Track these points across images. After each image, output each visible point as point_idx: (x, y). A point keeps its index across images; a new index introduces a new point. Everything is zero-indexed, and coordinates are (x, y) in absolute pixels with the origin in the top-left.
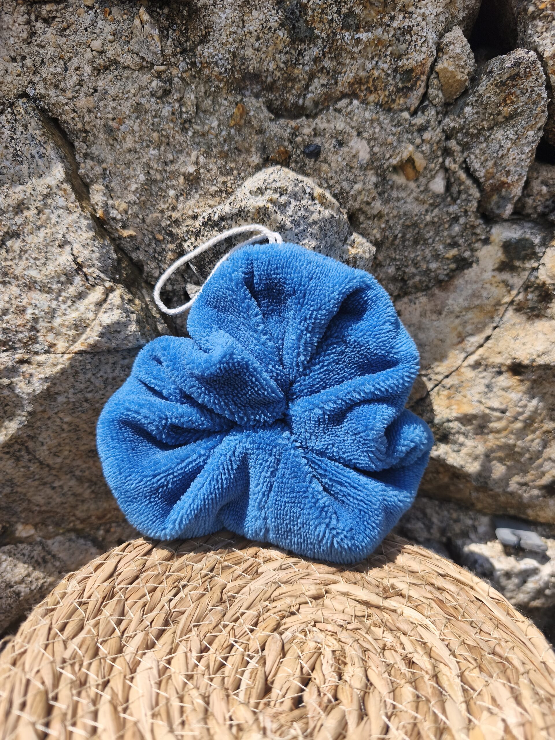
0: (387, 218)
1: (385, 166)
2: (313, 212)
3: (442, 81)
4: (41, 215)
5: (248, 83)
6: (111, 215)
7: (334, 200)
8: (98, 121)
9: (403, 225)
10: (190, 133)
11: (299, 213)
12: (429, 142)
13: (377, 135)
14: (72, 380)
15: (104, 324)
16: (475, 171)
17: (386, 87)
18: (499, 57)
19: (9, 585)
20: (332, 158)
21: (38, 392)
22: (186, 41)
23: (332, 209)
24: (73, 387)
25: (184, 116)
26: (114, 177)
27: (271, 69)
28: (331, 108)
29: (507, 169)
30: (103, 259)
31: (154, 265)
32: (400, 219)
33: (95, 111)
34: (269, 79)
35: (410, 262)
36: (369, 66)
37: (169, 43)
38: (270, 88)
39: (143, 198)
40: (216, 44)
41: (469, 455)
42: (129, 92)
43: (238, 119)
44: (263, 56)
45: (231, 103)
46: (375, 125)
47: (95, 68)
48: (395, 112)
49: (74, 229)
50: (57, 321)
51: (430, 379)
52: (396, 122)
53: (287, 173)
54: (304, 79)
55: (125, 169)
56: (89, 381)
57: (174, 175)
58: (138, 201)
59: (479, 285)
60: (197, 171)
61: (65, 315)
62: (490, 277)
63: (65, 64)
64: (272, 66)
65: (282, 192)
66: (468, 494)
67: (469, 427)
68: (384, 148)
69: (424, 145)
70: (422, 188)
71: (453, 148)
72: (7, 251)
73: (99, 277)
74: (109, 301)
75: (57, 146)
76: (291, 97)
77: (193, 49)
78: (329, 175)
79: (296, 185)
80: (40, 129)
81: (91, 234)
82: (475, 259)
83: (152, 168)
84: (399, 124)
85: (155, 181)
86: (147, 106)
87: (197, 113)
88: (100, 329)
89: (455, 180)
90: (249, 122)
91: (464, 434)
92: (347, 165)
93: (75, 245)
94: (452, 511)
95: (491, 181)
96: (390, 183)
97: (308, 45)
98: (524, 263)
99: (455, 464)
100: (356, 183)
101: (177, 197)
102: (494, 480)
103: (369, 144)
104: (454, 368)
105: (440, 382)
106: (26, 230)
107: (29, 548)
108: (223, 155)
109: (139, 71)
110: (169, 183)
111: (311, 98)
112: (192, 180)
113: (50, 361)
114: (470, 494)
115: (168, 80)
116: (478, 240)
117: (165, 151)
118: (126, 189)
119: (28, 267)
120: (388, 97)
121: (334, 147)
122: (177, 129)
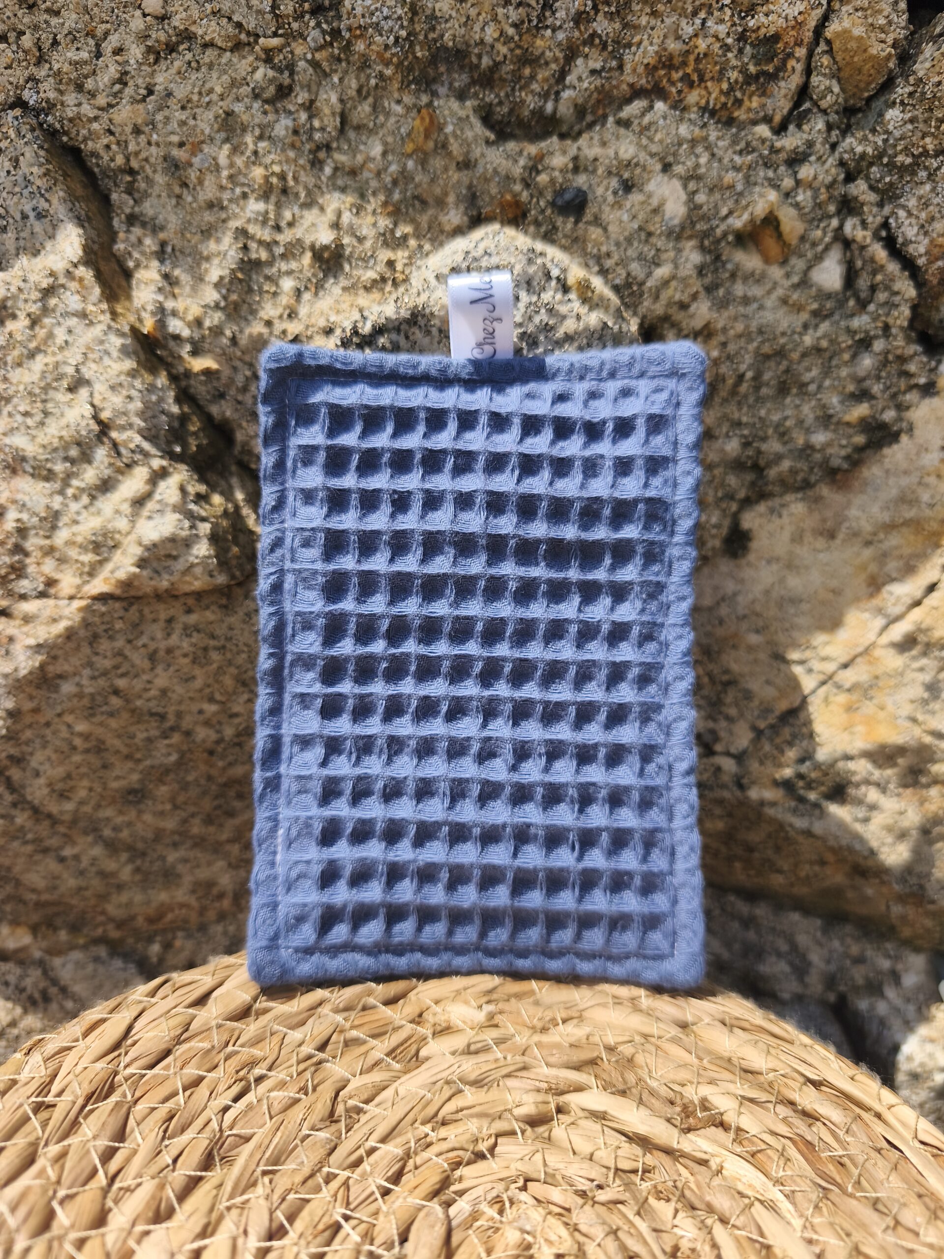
0: (722, 338)
1: (719, 232)
2: (564, 317)
3: (838, 58)
4: (37, 328)
5: (442, 69)
6: (171, 329)
7: (608, 294)
8: (153, 150)
9: (757, 352)
10: (328, 170)
11: (537, 320)
13: (703, 170)
14: (86, 650)
15: (146, 541)
16: (907, 242)
17: (722, 72)
20: (610, 216)
21: (23, 672)
23: (606, 310)
24: (90, 664)
25: (317, 136)
26: (181, 257)
27: (488, 39)
28: (611, 119)
30: (149, 414)
31: (253, 428)
32: (750, 340)
33: (147, 129)
34: (486, 61)
35: (770, 431)
36: (688, 30)
38: (488, 79)
39: (234, 297)
41: (889, 829)
42: (211, 91)
43: (421, 139)
44: (473, 12)
45: (408, 109)
46: (699, 150)
47: (149, 50)
48: (742, 126)
49: (96, 356)
50: (62, 536)
51: (810, 671)
52: (742, 145)
53: (513, 238)
54: (556, 60)
55: (202, 242)
56: (120, 653)
57: (292, 251)
58: (223, 304)
59: (914, 479)
60: (338, 239)
61: (75, 522)
62: (936, 463)
63: (98, 46)
64: (491, 33)
66: (883, 908)
67: (889, 772)
68: (717, 196)
69: (800, 191)
70: (795, 279)
71: (862, 198)
73: (140, 449)
74: (157, 497)
75: (72, 198)
76: (529, 98)
77: (336, 5)
78: (604, 249)
79: (530, 261)
80: (41, 165)
82: (904, 425)
83: (252, 238)
84: (749, 149)
85: (257, 264)
86: (245, 118)
87: (342, 131)
88: (138, 551)
89: (865, 262)
90: (445, 146)
91: (878, 785)
92: (641, 228)
93: (100, 388)
94: (849, 940)
95: (940, 263)
96: (729, 266)
100: (658, 265)
101: (298, 293)
102: (938, 881)
103: (685, 187)
104: (860, 649)
105: (831, 677)
106: (9, 359)
108: (390, 208)
109: (232, 51)
110: (284, 267)
111: (570, 98)
112: (328, 261)
113: (47, 613)
114: (888, 907)
115: (287, 67)
116: (911, 388)
117: (278, 206)
118: (201, 280)
119: (12, 430)
120: (727, 94)
121: (615, 193)
122: (301, 162)
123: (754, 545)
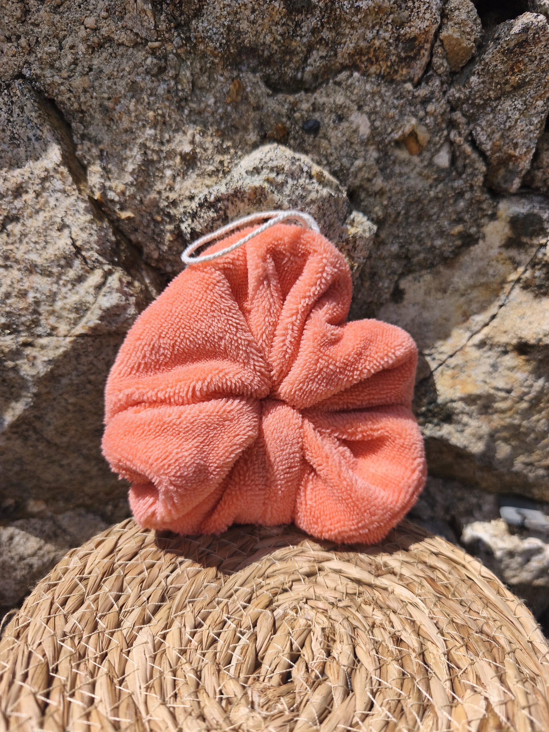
0: (389, 195)
1: (386, 141)
3: (447, 48)
4: (39, 198)
5: (244, 58)
6: (109, 197)
7: (332, 178)
8: (94, 101)
9: (407, 200)
10: (186, 112)
11: (297, 193)
12: (433, 115)
13: (378, 109)
14: (74, 362)
15: (103, 308)
16: (481, 143)
17: (387, 57)
18: (507, 22)
19: (22, 558)
20: (332, 134)
21: (42, 374)
22: (180, 15)
23: (331, 187)
24: (76, 369)
25: (180, 94)
26: (111, 158)
27: (268, 42)
28: (331, 81)
29: (514, 141)
30: (101, 242)
31: (153, 246)
32: (403, 195)
33: (90, 90)
34: (266, 53)
35: (414, 240)
36: (370, 36)
37: (162, 18)
38: (268, 62)
39: (141, 179)
40: (210, 18)
41: (474, 435)
42: (124, 70)
43: (235, 95)
44: (259, 29)
45: (227, 79)
46: (376, 98)
47: (89, 46)
48: (398, 84)
49: (72, 212)
50: (59, 304)
51: (434, 359)
52: (398, 94)
53: (284, 151)
54: (302, 51)
55: (122, 150)
56: (91, 363)
57: (171, 155)
58: (135, 183)
59: (485, 263)
60: (194, 150)
61: (65, 298)
62: (496, 254)
63: (60, 43)
64: (269, 39)
65: (279, 170)
66: (472, 473)
67: (473, 407)
68: (386, 122)
69: (428, 117)
70: (426, 163)
71: (459, 121)
72: (8, 235)
73: (97, 260)
74: (108, 285)
75: (53, 129)
76: (289, 71)
77: (188, 23)
78: (329, 151)
79: (293, 164)
80: (36, 111)
81: (89, 217)
82: (481, 235)
83: (149, 148)
84: (401, 97)
85: (152, 162)
86: (142, 84)
87: (193, 90)
88: (100, 312)
89: (460, 153)
90: (247, 98)
91: (468, 414)
92: (347, 140)
93: (75, 229)
94: (456, 490)
95: (497, 155)
96: (392, 158)
97: (306, 15)
98: (531, 239)
99: (458, 444)
100: (356, 159)
101: (174, 177)
102: (498, 460)
103: (369, 118)
104: (458, 348)
105: (444, 362)
106: (25, 214)
107: (41, 523)
108: (220, 133)
109: (133, 47)
110: (166, 164)
111: (310, 71)
112: (189, 160)
113: (53, 344)
114: (474, 473)
115: (163, 57)
116: (484, 216)
117: (161, 131)
118: (123, 170)
119: (29, 251)
120: (390, 67)
121: (334, 122)
122: (172, 108)
123: (406, 296)
